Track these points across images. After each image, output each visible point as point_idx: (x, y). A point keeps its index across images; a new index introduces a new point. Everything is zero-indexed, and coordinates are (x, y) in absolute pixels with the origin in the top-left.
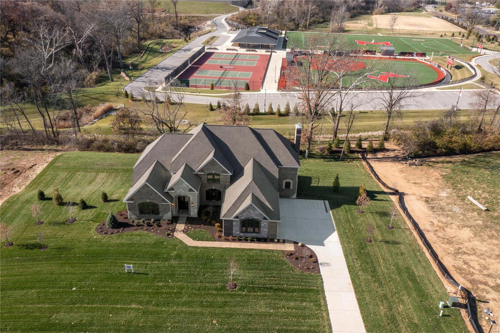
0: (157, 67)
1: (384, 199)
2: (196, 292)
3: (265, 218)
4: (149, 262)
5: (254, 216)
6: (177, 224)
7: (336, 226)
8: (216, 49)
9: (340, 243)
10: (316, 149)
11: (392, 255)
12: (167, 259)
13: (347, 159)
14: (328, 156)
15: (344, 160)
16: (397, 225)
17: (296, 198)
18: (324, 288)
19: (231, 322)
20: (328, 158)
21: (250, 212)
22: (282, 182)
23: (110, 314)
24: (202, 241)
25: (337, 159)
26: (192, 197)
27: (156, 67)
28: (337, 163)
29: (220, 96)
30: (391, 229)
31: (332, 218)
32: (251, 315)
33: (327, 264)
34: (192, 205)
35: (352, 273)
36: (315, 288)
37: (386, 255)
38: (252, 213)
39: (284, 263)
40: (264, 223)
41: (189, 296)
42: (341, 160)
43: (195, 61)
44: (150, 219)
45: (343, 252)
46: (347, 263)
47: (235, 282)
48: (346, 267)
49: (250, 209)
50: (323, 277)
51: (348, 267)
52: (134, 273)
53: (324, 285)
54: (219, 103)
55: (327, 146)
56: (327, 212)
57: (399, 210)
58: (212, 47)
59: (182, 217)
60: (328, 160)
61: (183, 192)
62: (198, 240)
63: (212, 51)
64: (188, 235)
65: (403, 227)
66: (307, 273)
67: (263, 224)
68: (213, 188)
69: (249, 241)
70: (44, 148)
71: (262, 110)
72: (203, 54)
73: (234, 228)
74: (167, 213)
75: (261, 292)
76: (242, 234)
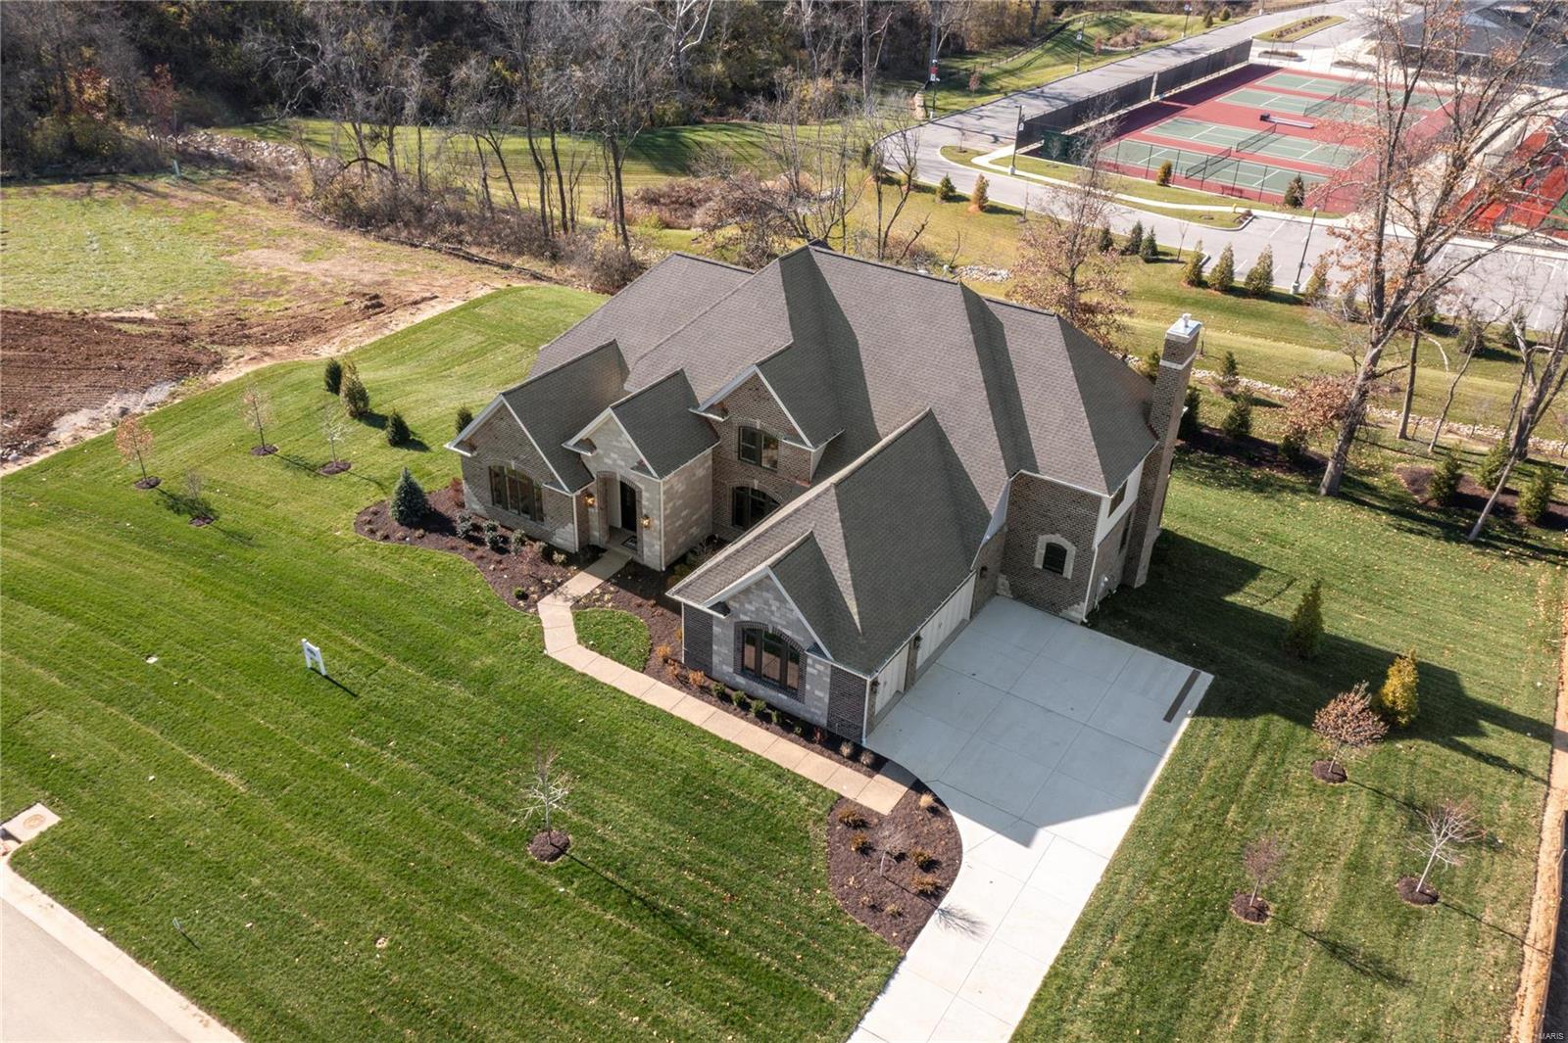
0: (1042, 92)
1: (1512, 759)
2: (426, 815)
3: (816, 649)
4: (392, 662)
5: (783, 626)
6: (582, 573)
7: (1157, 790)
8: (1291, 56)
9: (1105, 864)
10: (1399, 470)
11: (1309, 1019)
12: (445, 673)
13: (1505, 546)
14: (1429, 509)
15: (1487, 545)
16: (1467, 896)
17: (1083, 623)
18: (868, 1016)
19: (428, 970)
20: (1420, 519)
21: (766, 602)
22: (1035, 537)
23: (156, 772)
24: (601, 654)
25: (1453, 533)
26: (647, 491)
27: (1037, 91)
28: (1453, 549)
29: (1173, 210)
30: (1415, 901)
31: (1170, 751)
32: (508, 980)
33: (971, 925)
34: (645, 522)
35: (1041, 1008)
36: (831, 997)
37: (1278, 1008)
38: (774, 608)
39: (802, 843)
40: (818, 666)
41: (394, 819)
42: (1471, 543)
43: (1185, 87)
44: (513, 525)
45: (1089, 905)
46: (1058, 960)
47: (570, 837)
48: (1045, 970)
49: (768, 591)
50: (903, 967)
51: (1053, 974)
52: (326, 677)
53: (877, 1005)
54: (1138, 230)
55: (1437, 467)
56: (1169, 717)
57: (1546, 835)
58: (1281, 50)
59: (617, 554)
60: (1416, 526)
61: (621, 467)
62: (592, 648)
63: (1274, 62)
64: (577, 618)
65: (1488, 917)
66: (854, 922)
67: (813, 667)
68: (756, 484)
69: (752, 715)
70: (518, 262)
71: (1282, 284)
72: (1231, 69)
73: (715, 647)
74: (564, 525)
75: (619, 916)
76: (741, 680)
